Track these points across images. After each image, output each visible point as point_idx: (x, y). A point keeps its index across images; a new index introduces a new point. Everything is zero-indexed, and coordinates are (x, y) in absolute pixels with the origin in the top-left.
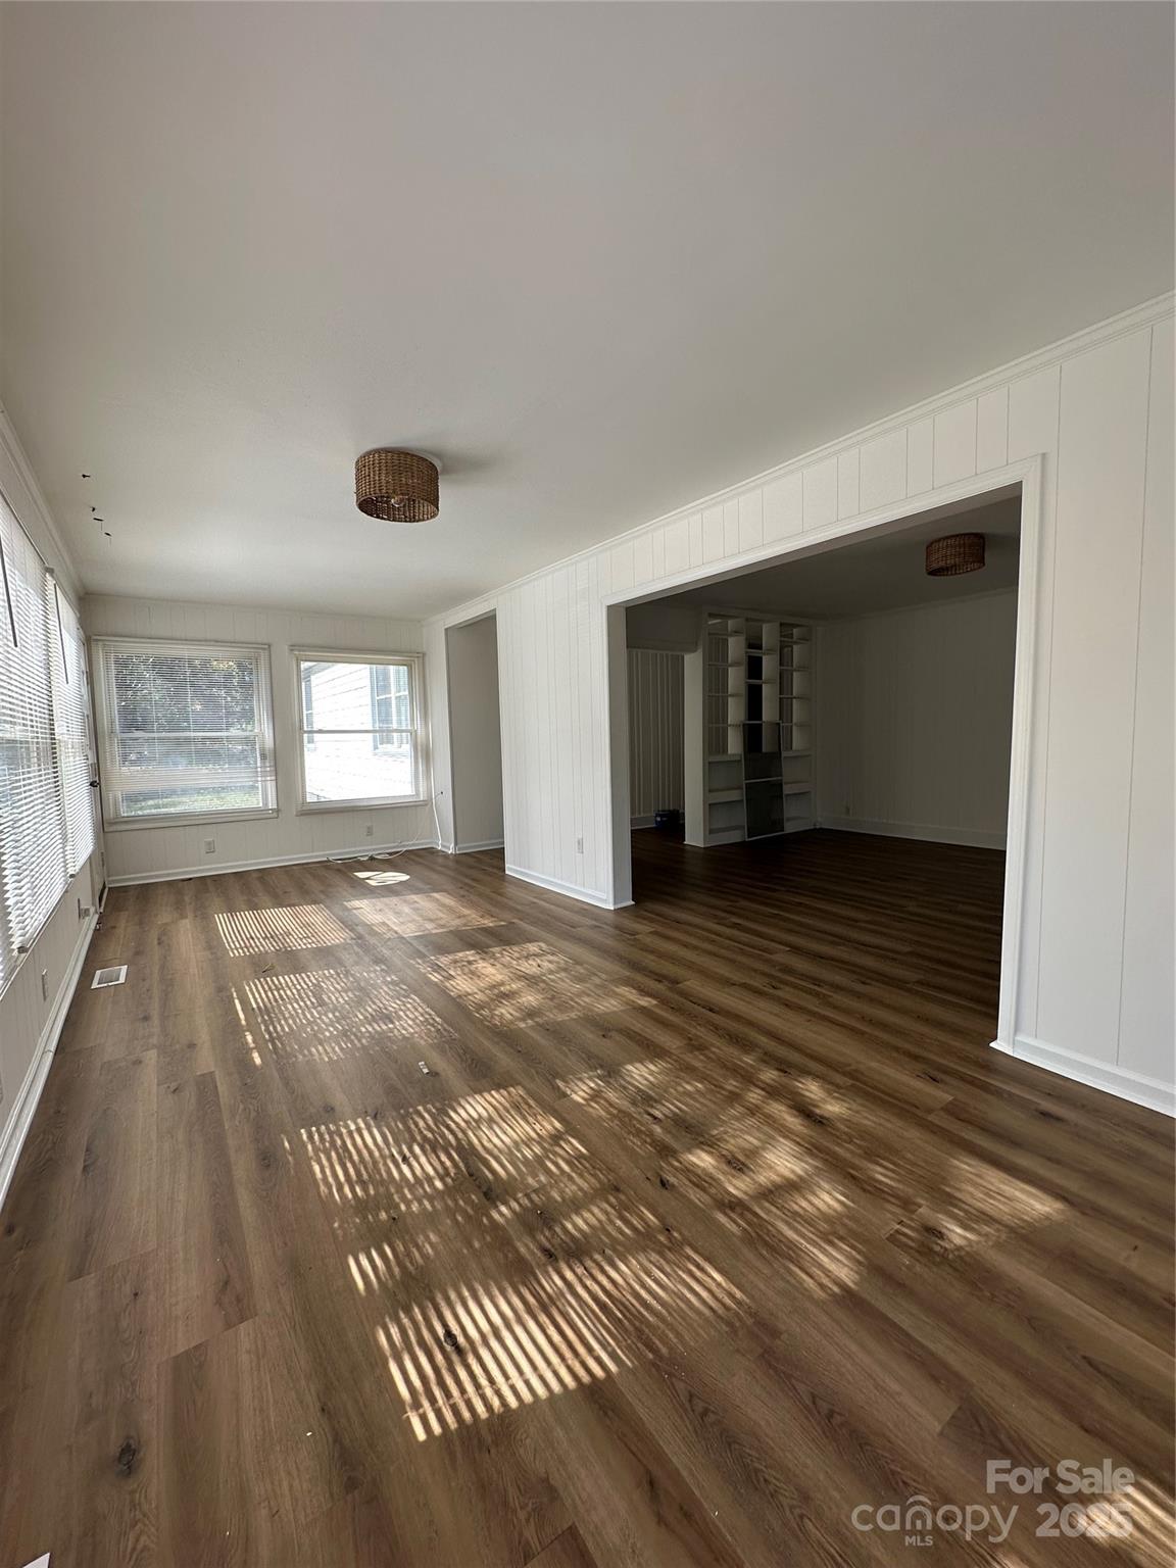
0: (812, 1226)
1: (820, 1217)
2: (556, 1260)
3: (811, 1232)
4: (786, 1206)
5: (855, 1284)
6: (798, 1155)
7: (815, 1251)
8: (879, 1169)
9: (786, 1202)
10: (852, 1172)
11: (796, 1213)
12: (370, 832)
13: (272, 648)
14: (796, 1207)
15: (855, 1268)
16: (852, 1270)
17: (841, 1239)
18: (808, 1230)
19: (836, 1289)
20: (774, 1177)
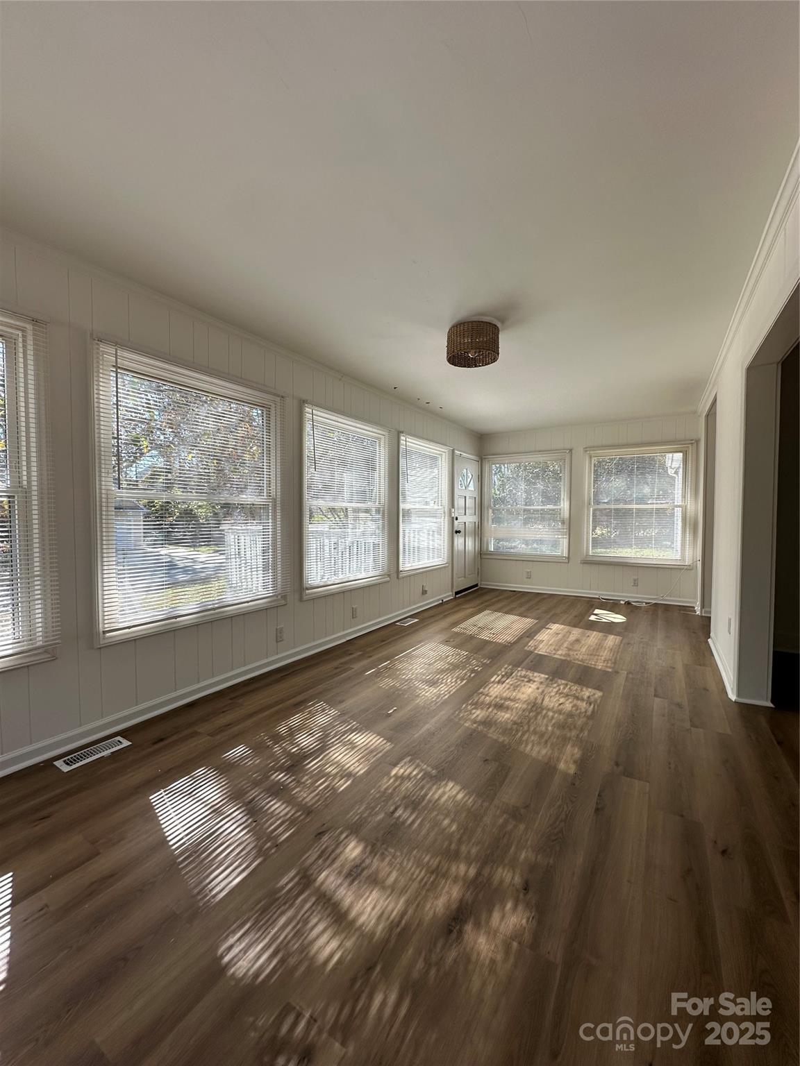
0: (294, 936)
1: (306, 942)
2: (246, 806)
3: (286, 936)
4: (315, 914)
5: (233, 974)
6: (385, 915)
7: (267, 940)
8: (393, 997)
9: (319, 913)
10: (378, 969)
11: (306, 922)
12: (636, 583)
13: (573, 452)
14: (314, 921)
15: (251, 972)
16: (248, 970)
17: (282, 961)
18: (289, 933)
19: (227, 959)
20: (347, 902)
